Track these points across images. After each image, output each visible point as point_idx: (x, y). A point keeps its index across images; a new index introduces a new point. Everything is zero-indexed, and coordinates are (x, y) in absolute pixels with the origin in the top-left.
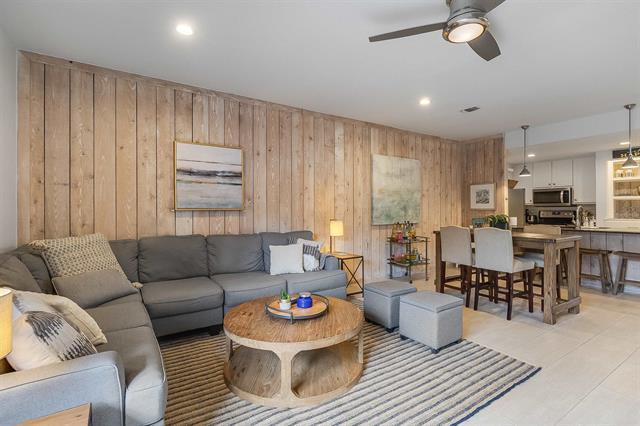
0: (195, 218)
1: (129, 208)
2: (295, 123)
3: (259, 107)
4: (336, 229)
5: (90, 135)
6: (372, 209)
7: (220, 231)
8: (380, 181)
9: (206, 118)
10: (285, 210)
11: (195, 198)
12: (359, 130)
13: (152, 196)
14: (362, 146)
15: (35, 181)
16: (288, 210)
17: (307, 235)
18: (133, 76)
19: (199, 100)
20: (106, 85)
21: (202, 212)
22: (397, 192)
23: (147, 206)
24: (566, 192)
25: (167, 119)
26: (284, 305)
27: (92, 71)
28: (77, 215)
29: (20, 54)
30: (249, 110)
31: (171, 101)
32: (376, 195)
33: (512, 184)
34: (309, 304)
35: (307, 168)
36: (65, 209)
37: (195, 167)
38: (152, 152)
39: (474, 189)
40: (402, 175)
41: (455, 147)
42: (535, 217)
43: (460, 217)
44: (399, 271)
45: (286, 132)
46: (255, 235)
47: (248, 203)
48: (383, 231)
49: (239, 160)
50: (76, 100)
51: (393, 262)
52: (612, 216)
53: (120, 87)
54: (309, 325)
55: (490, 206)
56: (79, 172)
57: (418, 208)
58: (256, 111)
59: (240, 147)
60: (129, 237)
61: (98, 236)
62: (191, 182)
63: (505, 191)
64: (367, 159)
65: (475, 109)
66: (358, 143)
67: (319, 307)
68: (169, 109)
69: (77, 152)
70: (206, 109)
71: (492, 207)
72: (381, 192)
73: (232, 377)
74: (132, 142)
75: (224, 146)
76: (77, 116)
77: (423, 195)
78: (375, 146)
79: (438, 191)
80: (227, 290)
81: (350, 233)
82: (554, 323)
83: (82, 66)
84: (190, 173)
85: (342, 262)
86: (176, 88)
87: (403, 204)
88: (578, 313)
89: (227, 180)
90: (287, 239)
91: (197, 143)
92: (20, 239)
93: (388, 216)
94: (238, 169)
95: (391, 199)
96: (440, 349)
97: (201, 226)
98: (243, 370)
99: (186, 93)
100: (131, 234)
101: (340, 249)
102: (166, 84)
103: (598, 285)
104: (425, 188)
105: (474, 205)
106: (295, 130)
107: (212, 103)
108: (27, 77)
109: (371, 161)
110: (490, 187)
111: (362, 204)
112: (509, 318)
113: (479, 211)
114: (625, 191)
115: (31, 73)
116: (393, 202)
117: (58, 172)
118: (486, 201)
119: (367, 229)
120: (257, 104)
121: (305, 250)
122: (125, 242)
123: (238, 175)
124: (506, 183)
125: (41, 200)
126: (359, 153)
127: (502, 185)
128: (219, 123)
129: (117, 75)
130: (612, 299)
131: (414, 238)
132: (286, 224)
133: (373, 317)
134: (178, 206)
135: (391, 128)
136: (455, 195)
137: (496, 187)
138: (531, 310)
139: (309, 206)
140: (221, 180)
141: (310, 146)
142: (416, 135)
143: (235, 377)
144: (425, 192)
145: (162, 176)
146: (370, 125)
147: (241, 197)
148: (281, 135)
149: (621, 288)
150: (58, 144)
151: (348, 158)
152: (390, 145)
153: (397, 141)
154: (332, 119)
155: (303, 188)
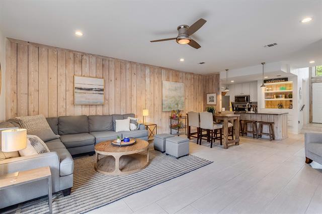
0: (83, 108)
1: (54, 104)
2: (127, 68)
3: (112, 61)
4: (146, 113)
5: (37, 73)
6: (162, 104)
7: (94, 114)
8: (166, 92)
9: (88, 65)
10: (123, 105)
11: (83, 100)
12: (156, 70)
13: (64, 99)
14: (158, 77)
15: (13, 92)
16: (124, 104)
17: (132, 115)
18: (56, 48)
19: (85, 58)
20: (44, 52)
21: (86, 105)
22: (173, 97)
23: (62, 103)
24: (247, 97)
25: (71, 66)
26: (119, 141)
27: (38, 46)
28: (31, 107)
29: (7, 39)
30: (107, 62)
31: (72, 59)
32: (164, 98)
33: (223, 94)
34: (129, 141)
35: (133, 86)
36: (26, 104)
37: (83, 86)
38: (64, 80)
39: (208, 96)
40: (176, 90)
41: (200, 77)
42: (236, 108)
43: (202, 107)
44: (175, 131)
45: (124, 71)
46: (109, 115)
47: (106, 102)
48: (168, 114)
49: (103, 84)
50: (31, 58)
51: (171, 127)
52: (264, 107)
53: (50, 53)
54: (127, 148)
55: (214, 103)
56: (32, 89)
57: (183, 104)
58: (110, 63)
59: (103, 78)
60: (54, 116)
61: (40, 116)
62: (81, 93)
63: (220, 97)
64: (160, 83)
65: (203, 63)
66: (156, 76)
67: (132, 142)
68: (71, 62)
69: (31, 80)
70: (88, 62)
71: (215, 104)
72: (166, 97)
73: (98, 167)
74: (56, 76)
75: (96, 77)
76: (31, 65)
77: (186, 98)
78: (164, 77)
79: (192, 96)
80: (97, 137)
81: (152, 115)
82: (227, 148)
83: (33, 44)
84: (81, 89)
85: (147, 127)
86: (75, 53)
87: (176, 102)
88: (238, 145)
89: (97, 92)
90: (124, 117)
91: (84, 76)
92: (6, 117)
93: (170, 108)
94: (102, 87)
95: (171, 100)
96: (179, 157)
97: (86, 111)
98: (102, 165)
99: (79, 55)
100: (55, 115)
101: (147, 121)
102: (70, 51)
103: (252, 135)
104: (187, 95)
105: (208, 103)
106: (127, 70)
107: (91, 59)
108: (10, 48)
109: (162, 84)
110: (214, 95)
111: (158, 102)
112: (211, 147)
113: (210, 105)
114: (269, 97)
115: (11, 47)
116: (172, 101)
117: (23, 89)
118: (213, 101)
119: (160, 113)
120: (110, 59)
121: (131, 121)
122: (53, 118)
123: (102, 90)
124: (221, 93)
125: (15, 101)
126: (156, 80)
127: (219, 94)
128: (94, 68)
129: (48, 48)
130: (256, 140)
131: (181, 117)
132: (123, 111)
133: (158, 148)
134: (76, 103)
135: (171, 69)
136: (201, 98)
137: (217, 95)
138: (221, 144)
139: (134, 103)
140: (95, 92)
141: (134, 77)
142: (182, 72)
143: (99, 167)
144: (187, 97)
145: (68, 90)
146: (162, 68)
147: (103, 99)
148: (121, 73)
149: (260, 136)
150: (23, 77)
151: (152, 82)
152: (171, 77)
153: (173, 74)
154: (144, 66)
155: (131, 95)
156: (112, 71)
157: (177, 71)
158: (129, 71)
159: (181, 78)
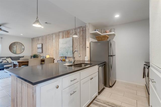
12: (57, 34)
72: (61, 48)
78: (61, 37)
93: (62, 54)
116: (64, 51)
119: (59, 57)
134: (37, 52)
141: (50, 41)
142: (72, 29)
152: (64, 35)
153: (66, 33)
154: (53, 34)
155: (49, 49)
156: (44, 40)
157: (69, 30)
158: (48, 39)
159: (71, 34)
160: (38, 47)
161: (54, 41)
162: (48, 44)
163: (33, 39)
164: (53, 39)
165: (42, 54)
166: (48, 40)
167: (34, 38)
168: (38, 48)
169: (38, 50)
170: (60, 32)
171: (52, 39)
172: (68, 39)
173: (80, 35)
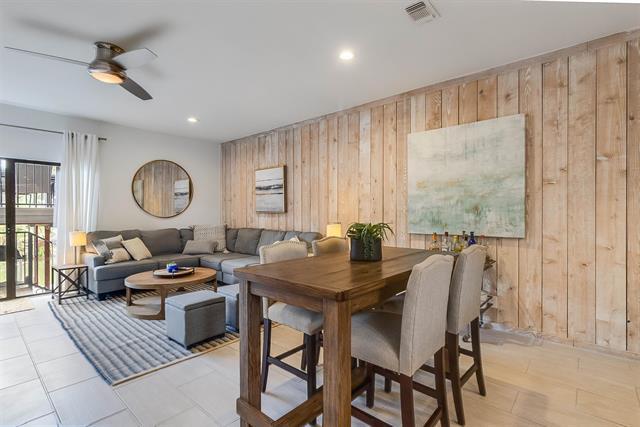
3: (297, 128)
9: (270, 150)
10: (314, 212)
14: (395, 130)
19: (267, 139)
30: (291, 133)
35: (331, 171)
45: (315, 142)
47: (290, 207)
49: (282, 175)
56: (232, 194)
57: (517, 209)
58: (295, 132)
62: (261, 195)
64: (405, 143)
70: (270, 144)
78: (418, 121)
86: (259, 136)
87: (471, 202)
89: (276, 191)
93: (435, 222)
94: (281, 182)
99: (263, 138)
106: (321, 137)
107: (273, 139)
111: (395, 204)
116: (448, 198)
123: (281, 187)
128: (276, 151)
139: (333, 208)
140: (273, 191)
141: (333, 147)
148: (311, 146)
150: (228, 182)
151: (375, 150)
152: (449, 110)
153: (463, 96)
154: (356, 111)
155: (328, 191)
156: (298, 148)
157: (489, 73)
158: (323, 139)
159: (508, 96)
160: (258, 184)
161: (365, 146)
162: (323, 165)
163: (228, 149)
164: (357, 136)
165: (282, 218)
166: (323, 143)
167: (233, 142)
168: (260, 189)
169: (258, 198)
170: (410, 94)
171: (353, 139)
172: (485, 129)
173: (602, 95)
